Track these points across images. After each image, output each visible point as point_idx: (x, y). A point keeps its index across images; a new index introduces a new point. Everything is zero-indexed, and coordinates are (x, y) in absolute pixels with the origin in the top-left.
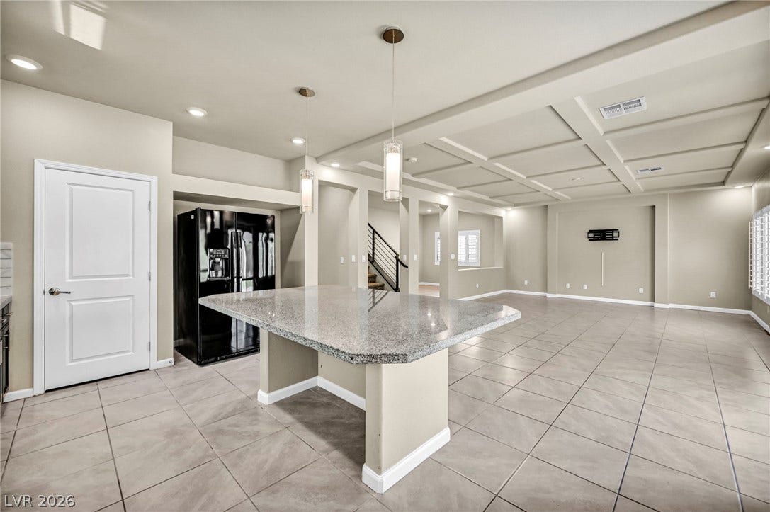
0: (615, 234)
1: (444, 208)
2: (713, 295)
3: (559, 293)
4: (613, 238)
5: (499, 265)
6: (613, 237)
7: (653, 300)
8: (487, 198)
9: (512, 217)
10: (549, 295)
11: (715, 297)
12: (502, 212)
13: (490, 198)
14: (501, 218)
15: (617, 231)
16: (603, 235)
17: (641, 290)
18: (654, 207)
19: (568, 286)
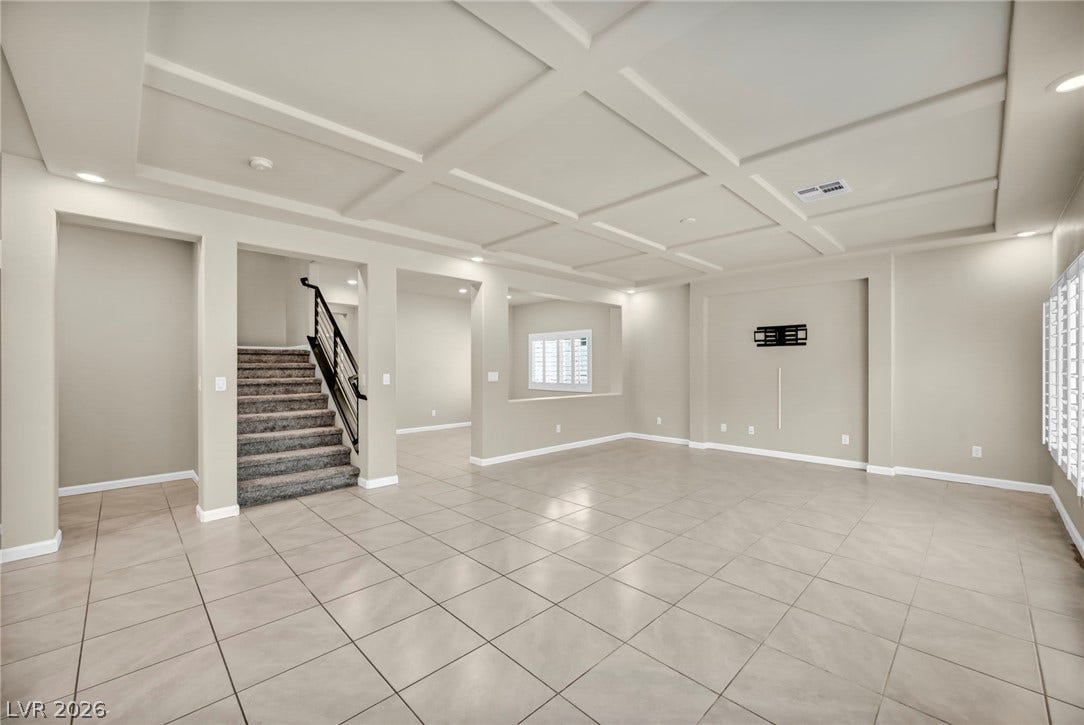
0: (801, 334)
1: (477, 286)
2: (977, 451)
3: (710, 441)
4: (796, 342)
5: (617, 391)
6: (797, 339)
7: (866, 459)
8: (568, 270)
9: (637, 306)
10: (693, 445)
11: (980, 455)
12: (619, 298)
13: (574, 268)
14: (619, 307)
15: (803, 327)
16: (781, 336)
17: (846, 439)
18: (866, 282)
19: (724, 427)
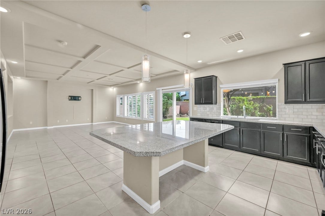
0: (79, 98)
6: (79, 99)
7: (92, 122)
10: (48, 128)
17: (88, 119)
18: (92, 90)
19: (58, 121)
